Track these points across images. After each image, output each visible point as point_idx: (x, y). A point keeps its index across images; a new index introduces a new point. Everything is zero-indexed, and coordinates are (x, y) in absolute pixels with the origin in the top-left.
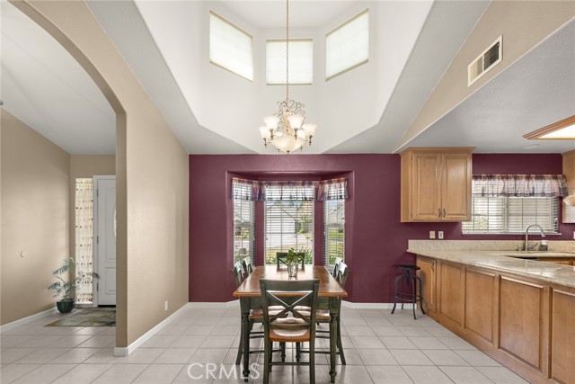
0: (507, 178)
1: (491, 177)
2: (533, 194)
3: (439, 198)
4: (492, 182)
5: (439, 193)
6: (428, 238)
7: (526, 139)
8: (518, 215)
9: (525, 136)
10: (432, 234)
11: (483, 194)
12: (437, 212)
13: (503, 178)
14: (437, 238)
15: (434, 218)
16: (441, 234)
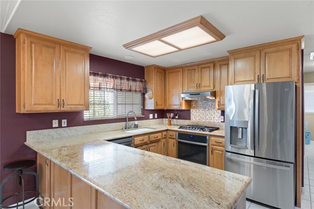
0: (116, 78)
1: (105, 76)
2: (130, 91)
3: (58, 89)
4: (106, 79)
5: (58, 84)
6: (51, 127)
7: (124, 48)
8: (122, 104)
9: (124, 46)
10: (55, 123)
11: (100, 88)
12: (55, 102)
13: (113, 77)
14: (60, 126)
15: (53, 108)
16: (64, 122)
